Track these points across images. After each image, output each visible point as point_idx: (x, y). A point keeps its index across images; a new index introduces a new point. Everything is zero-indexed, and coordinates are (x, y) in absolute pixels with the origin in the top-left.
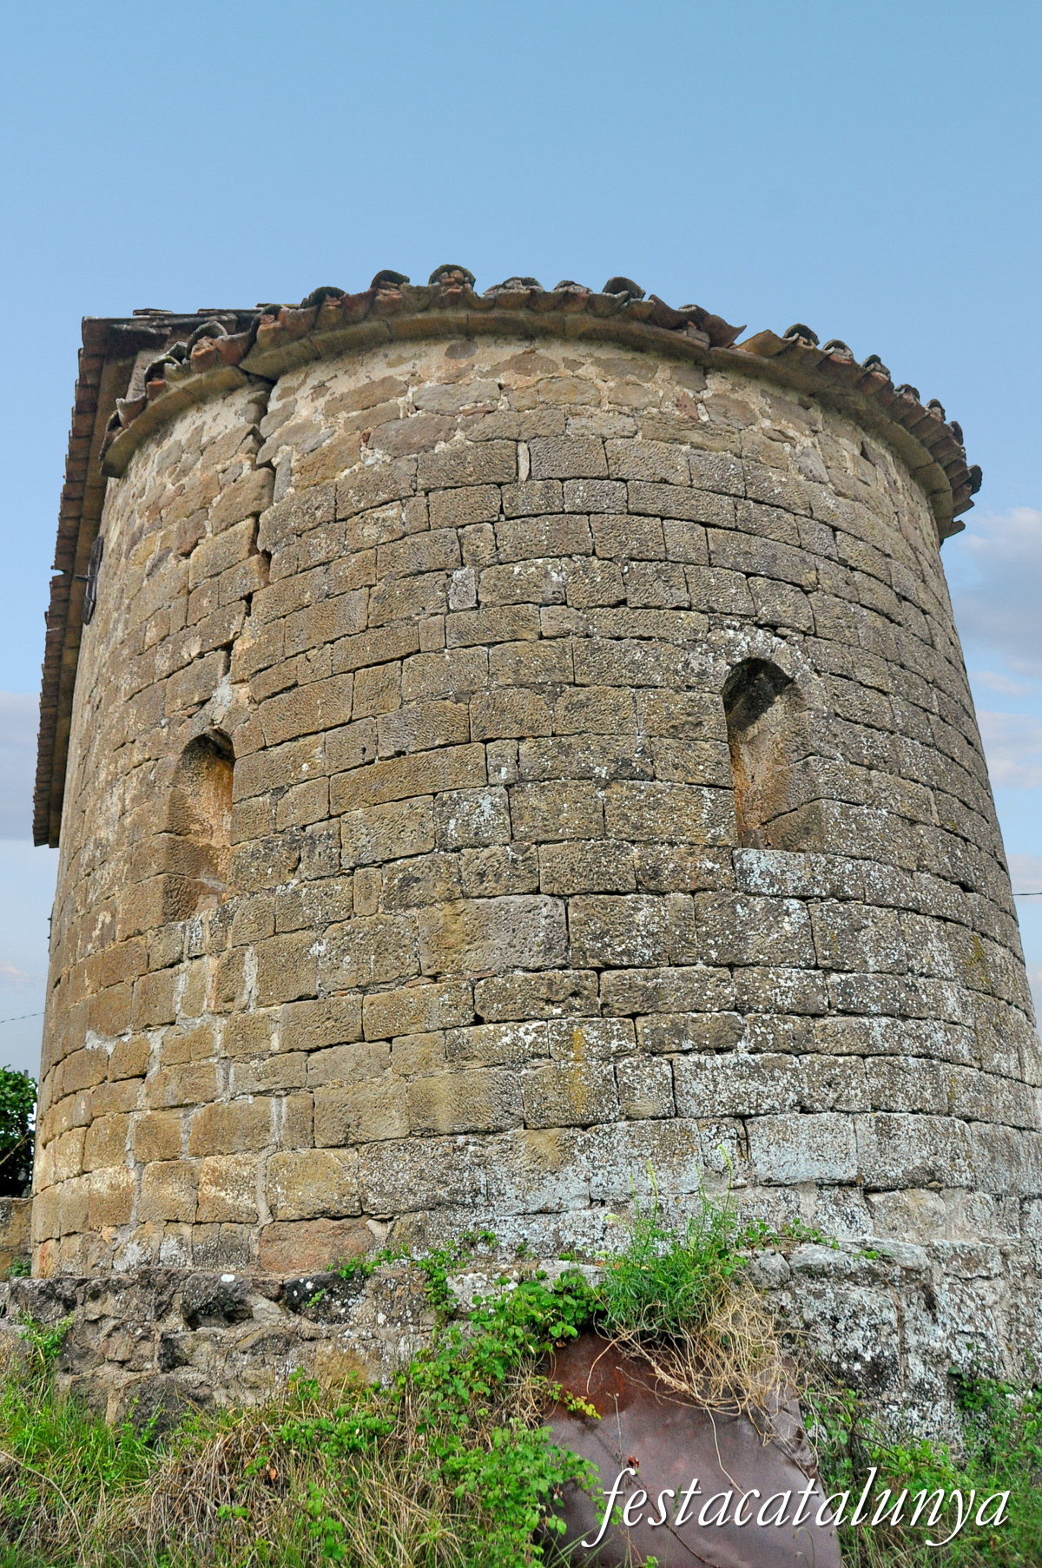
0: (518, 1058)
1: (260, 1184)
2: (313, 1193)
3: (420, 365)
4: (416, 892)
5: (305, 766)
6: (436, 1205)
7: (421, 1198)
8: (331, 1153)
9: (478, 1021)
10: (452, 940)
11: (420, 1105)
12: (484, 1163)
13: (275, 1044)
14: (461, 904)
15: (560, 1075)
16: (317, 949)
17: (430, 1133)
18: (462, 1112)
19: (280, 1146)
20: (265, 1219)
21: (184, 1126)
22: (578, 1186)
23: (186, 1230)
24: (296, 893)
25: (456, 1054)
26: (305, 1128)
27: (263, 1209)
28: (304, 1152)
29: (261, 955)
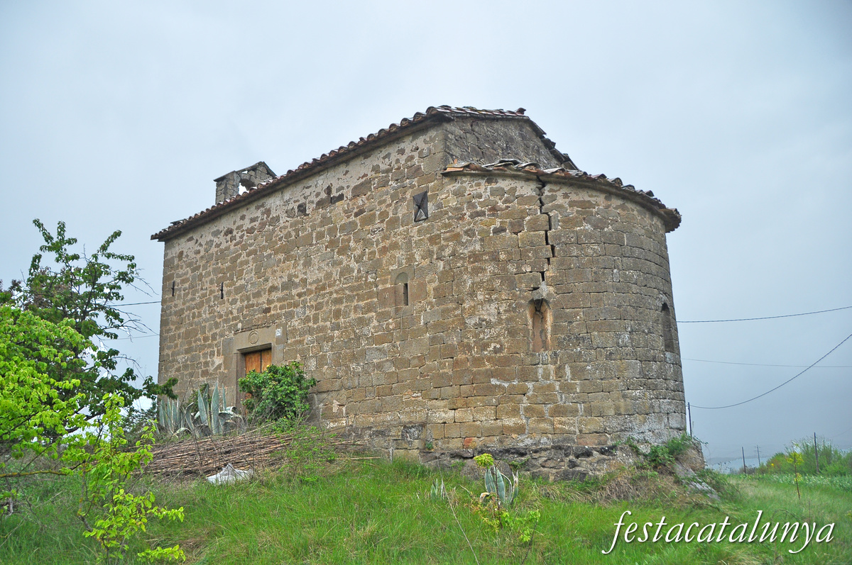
0: (636, 399)
1: (576, 425)
2: (591, 427)
3: (598, 199)
4: (613, 357)
5: (578, 317)
6: (622, 430)
7: (619, 429)
8: (596, 418)
9: (628, 389)
10: (621, 369)
11: (617, 408)
12: (631, 422)
13: (578, 391)
14: (623, 361)
15: (643, 403)
16: (588, 367)
17: (620, 414)
18: (627, 410)
19: (582, 416)
20: (578, 433)
21: (546, 409)
22: (647, 428)
23: (550, 436)
24: (580, 352)
25: (624, 396)
26: (589, 411)
27: (577, 431)
28: (589, 418)
29: (571, 367)
